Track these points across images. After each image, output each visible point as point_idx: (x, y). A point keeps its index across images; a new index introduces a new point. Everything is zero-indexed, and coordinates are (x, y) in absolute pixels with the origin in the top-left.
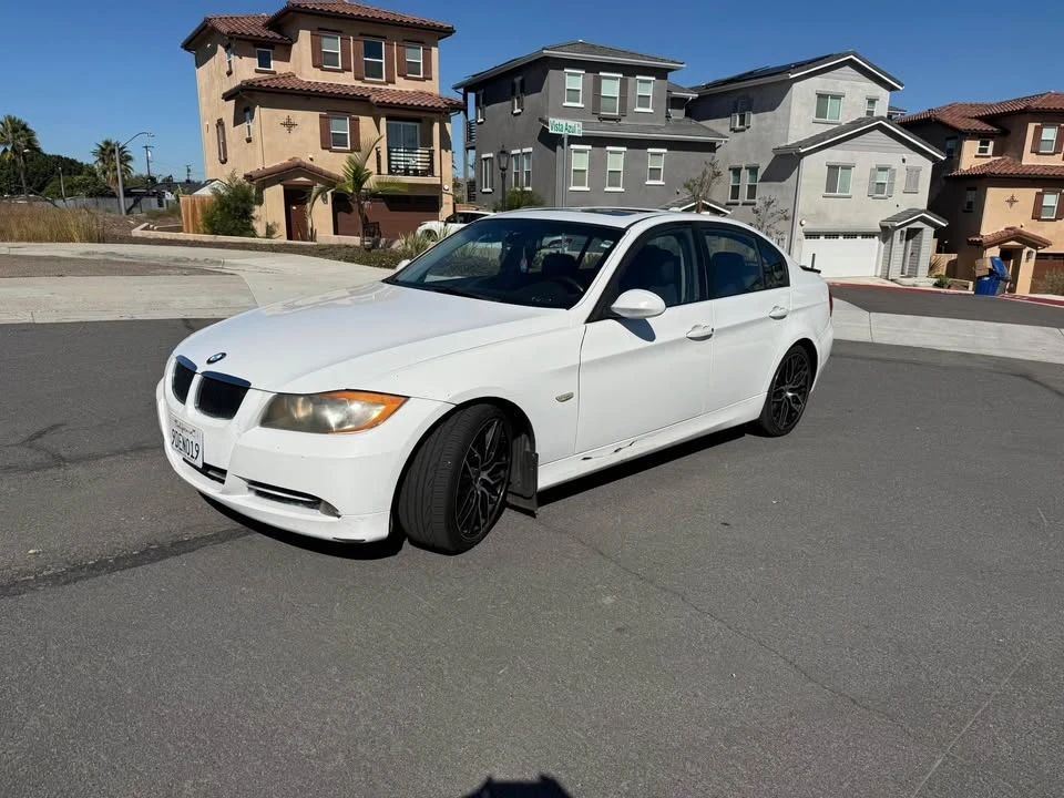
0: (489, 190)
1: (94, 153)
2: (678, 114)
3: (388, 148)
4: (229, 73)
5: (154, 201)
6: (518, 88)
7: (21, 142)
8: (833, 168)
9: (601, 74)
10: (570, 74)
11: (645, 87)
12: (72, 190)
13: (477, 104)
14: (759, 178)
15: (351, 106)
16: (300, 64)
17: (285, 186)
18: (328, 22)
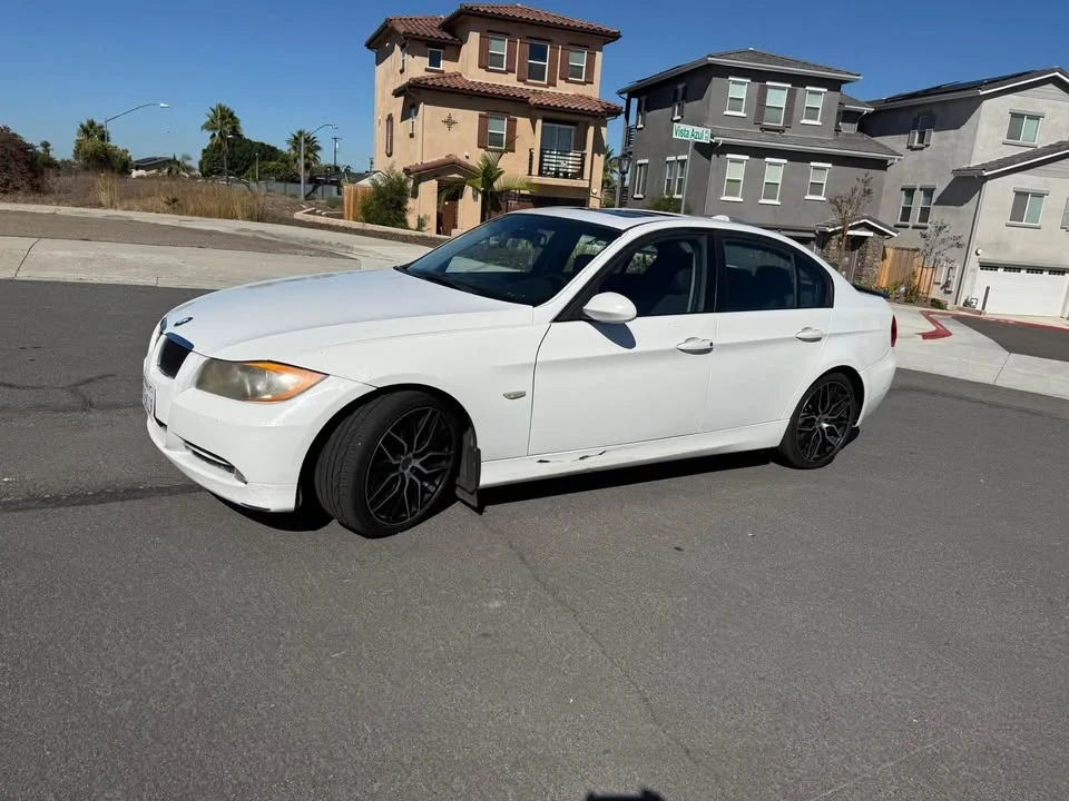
0: (641, 196)
1: (288, 142)
2: (850, 129)
3: (541, 149)
4: (402, 71)
5: (335, 188)
6: (680, 96)
7: (227, 129)
8: (1021, 195)
9: (768, 83)
10: (734, 82)
11: (815, 98)
12: (265, 174)
13: (639, 109)
14: (933, 201)
15: (508, 106)
16: (467, 66)
17: (439, 181)
18: (496, 24)
